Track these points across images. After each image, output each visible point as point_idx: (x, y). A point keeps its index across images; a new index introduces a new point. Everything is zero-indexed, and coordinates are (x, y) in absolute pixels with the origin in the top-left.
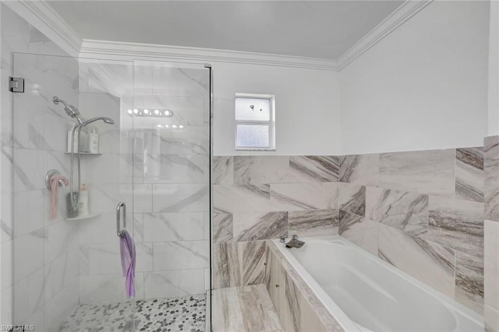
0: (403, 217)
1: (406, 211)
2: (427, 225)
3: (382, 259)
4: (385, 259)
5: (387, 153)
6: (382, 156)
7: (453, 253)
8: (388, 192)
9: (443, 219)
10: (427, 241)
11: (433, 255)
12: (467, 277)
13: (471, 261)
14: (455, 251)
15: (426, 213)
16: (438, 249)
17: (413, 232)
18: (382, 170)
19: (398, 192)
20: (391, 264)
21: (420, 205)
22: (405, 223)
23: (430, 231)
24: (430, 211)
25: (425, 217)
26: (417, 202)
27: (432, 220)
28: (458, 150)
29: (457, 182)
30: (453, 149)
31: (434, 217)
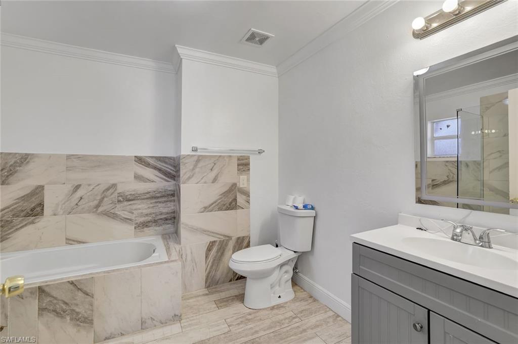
0: (96, 202)
1: (99, 198)
2: (117, 202)
3: (71, 244)
4: (76, 243)
5: (77, 155)
6: (69, 157)
7: (133, 213)
8: (77, 187)
9: (127, 196)
10: (116, 212)
11: (121, 219)
12: (140, 222)
13: (142, 213)
14: (134, 211)
15: (116, 194)
16: (124, 214)
17: (105, 210)
18: (68, 169)
19: (89, 185)
20: (84, 243)
21: (111, 191)
22: (97, 206)
23: (118, 206)
24: (118, 193)
25: (115, 198)
26: (108, 189)
27: (120, 198)
28: (135, 157)
29: (135, 174)
30: (132, 156)
31: (121, 196)
